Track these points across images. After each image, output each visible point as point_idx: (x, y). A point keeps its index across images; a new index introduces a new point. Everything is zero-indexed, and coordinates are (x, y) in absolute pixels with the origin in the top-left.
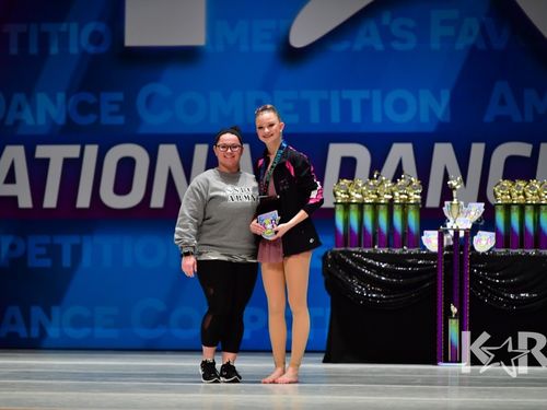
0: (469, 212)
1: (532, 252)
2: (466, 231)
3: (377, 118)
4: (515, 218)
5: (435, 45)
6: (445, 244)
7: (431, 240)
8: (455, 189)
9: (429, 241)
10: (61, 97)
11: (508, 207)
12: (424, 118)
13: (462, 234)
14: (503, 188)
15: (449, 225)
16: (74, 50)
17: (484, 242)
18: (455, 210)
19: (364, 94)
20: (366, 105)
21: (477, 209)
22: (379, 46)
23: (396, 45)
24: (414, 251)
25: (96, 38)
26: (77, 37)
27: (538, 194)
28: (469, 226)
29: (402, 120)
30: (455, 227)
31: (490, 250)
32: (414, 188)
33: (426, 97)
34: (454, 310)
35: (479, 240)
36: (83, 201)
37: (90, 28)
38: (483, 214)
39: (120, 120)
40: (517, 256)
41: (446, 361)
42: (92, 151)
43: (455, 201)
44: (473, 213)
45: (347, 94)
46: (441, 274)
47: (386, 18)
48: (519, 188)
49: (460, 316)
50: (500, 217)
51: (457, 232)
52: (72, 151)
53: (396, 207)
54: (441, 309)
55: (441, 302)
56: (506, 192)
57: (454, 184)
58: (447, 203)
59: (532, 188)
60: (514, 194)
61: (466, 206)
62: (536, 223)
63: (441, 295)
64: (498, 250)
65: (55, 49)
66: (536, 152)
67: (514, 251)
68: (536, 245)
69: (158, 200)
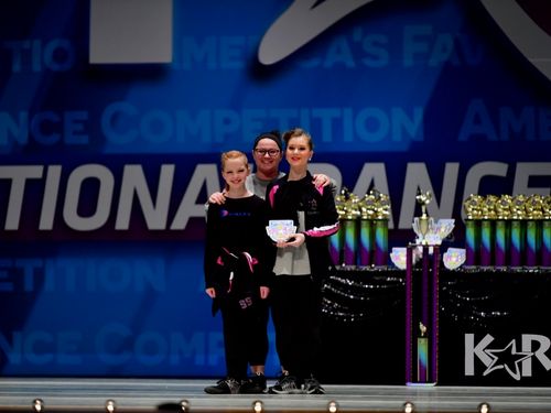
0: (439, 229)
1: (504, 269)
2: (435, 247)
3: (348, 137)
4: (486, 234)
5: (408, 62)
6: (414, 261)
7: (399, 257)
8: (424, 203)
9: (398, 258)
10: (23, 115)
11: (478, 223)
12: (397, 137)
13: (431, 251)
14: (474, 203)
15: (418, 242)
16: (37, 67)
17: (454, 259)
18: (424, 225)
19: (335, 112)
20: (337, 124)
21: (446, 226)
22: (351, 63)
23: (368, 62)
24: (380, 268)
25: (59, 55)
26: (42, 55)
27: (510, 209)
28: (439, 243)
29: (374, 139)
30: (424, 243)
31: (461, 267)
32: (383, 204)
33: (399, 115)
34: (423, 328)
35: (450, 257)
36: (46, 222)
37: (53, 45)
38: (454, 231)
39: (84, 140)
40: (488, 272)
41: (415, 381)
42: (55, 172)
43: (424, 216)
44: (443, 230)
45: (317, 112)
46: (410, 292)
47: (357, 34)
48: (490, 203)
49: (428, 335)
50: (470, 234)
51: (426, 248)
52: (35, 172)
53: (364, 223)
54: (409, 329)
55: (409, 321)
56: (477, 207)
57: (423, 198)
58: (416, 219)
59: (504, 203)
60: (485, 209)
61: (436, 222)
62: (508, 238)
63: (409, 314)
64: (468, 267)
65: (17, 67)
66: (511, 172)
67: (485, 268)
68: (508, 262)
69: (123, 223)
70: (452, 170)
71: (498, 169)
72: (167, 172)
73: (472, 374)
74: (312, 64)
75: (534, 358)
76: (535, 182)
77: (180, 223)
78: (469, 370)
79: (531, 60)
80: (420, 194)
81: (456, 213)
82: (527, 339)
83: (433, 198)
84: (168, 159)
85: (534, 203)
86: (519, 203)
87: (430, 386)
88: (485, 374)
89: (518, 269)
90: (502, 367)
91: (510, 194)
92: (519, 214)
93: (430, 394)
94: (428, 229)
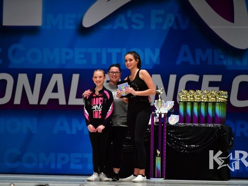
0: (166, 106)
1: (197, 125)
2: (165, 114)
5: (153, 27)
8: (160, 94)
11: (185, 103)
13: (163, 116)
14: (183, 94)
15: (157, 111)
17: (173, 120)
18: (160, 103)
20: (119, 56)
21: (170, 104)
22: (126, 27)
23: (134, 27)
27: (200, 97)
28: (167, 112)
30: (159, 112)
31: (177, 124)
33: (148, 52)
34: (159, 152)
35: (172, 119)
38: (173, 107)
40: (190, 127)
41: (154, 177)
43: (160, 100)
44: (168, 106)
45: (110, 50)
46: (152, 135)
47: (129, 13)
48: (191, 94)
49: (161, 155)
50: (181, 108)
51: (160, 115)
54: (152, 152)
55: (152, 149)
56: (184, 95)
57: (159, 91)
58: (156, 101)
59: (197, 94)
60: (189, 97)
61: (165, 102)
62: (199, 111)
63: (152, 145)
64: (179, 124)
66: (201, 80)
67: (188, 124)
68: (199, 122)
69: (17, 101)
70: (173, 78)
71: (195, 78)
72: (39, 77)
74: (108, 27)
76: (212, 84)
77: (44, 101)
79: (211, 27)
80: (158, 89)
81: (175, 99)
83: (164, 91)
84: (39, 71)
85: (211, 94)
86: (204, 94)
87: (162, 180)
89: (204, 125)
91: (200, 90)
92: (205, 99)
93: (162, 183)
94: (161, 106)
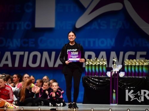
0: (118, 67)
1: (134, 77)
3: (97, 45)
4: (129, 69)
5: (111, 28)
6: (112, 75)
7: (109, 74)
8: (115, 61)
10: (19, 40)
11: (128, 66)
12: (109, 45)
13: (116, 72)
14: (127, 61)
15: (113, 70)
16: (22, 28)
17: (122, 75)
18: (115, 66)
19: (94, 39)
20: (94, 42)
21: (120, 67)
22: (97, 28)
23: (102, 28)
24: (104, 77)
25: (28, 26)
26: (23, 25)
27: (135, 63)
28: (118, 71)
29: (103, 46)
30: (115, 71)
31: (124, 76)
32: (105, 61)
33: (109, 40)
34: (114, 91)
35: (121, 74)
36: (25, 65)
37: (26, 23)
38: (122, 68)
39: (34, 46)
40: (130, 78)
41: (112, 103)
42: (27, 53)
43: (115, 64)
44: (119, 68)
45: (90, 40)
46: (111, 82)
47: (99, 21)
48: (130, 61)
49: (116, 92)
50: (126, 68)
51: (115, 72)
52: (22, 53)
53: (100, 66)
54: (111, 91)
55: (111, 89)
57: (114, 60)
58: (113, 65)
59: (134, 61)
60: (129, 63)
61: (118, 65)
63: (111, 87)
64: (125, 77)
65: (18, 28)
66: (136, 54)
67: (129, 77)
68: (135, 75)
69: (43, 65)
70: (121, 53)
71: (133, 53)
72: (54, 54)
73: (128, 100)
74: (88, 28)
75: (144, 96)
76: (141, 56)
77: (56, 66)
78: (127, 99)
80: (114, 59)
81: (123, 63)
82: (142, 91)
83: (117, 60)
84: (54, 50)
85: (141, 61)
86: (137, 61)
87: (116, 105)
88: (131, 100)
89: (137, 77)
90: (135, 99)
91: (135, 59)
92: (137, 64)
93: (116, 107)
94: (116, 68)
